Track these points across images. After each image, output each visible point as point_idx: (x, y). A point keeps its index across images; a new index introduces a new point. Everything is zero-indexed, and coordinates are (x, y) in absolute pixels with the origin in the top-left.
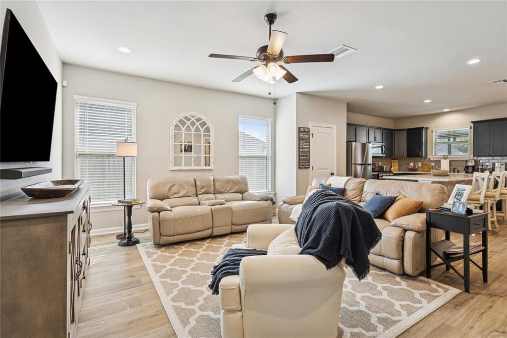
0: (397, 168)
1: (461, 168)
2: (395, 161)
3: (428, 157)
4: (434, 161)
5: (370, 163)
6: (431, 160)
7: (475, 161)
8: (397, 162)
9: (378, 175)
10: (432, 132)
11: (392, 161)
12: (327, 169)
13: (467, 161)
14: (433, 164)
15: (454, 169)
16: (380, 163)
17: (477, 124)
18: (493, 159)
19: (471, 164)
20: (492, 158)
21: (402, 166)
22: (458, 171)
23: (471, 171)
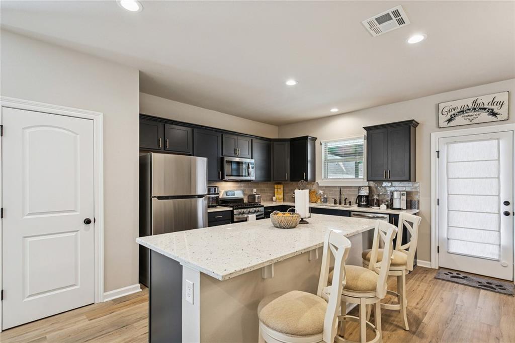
0: (281, 196)
1: (353, 199)
2: (279, 186)
3: (316, 181)
4: (323, 187)
5: (200, 192)
6: (320, 185)
7: (370, 188)
8: (282, 189)
9: (232, 212)
10: (321, 144)
11: (276, 186)
12: (73, 211)
13: (359, 188)
14: (321, 192)
15: (345, 200)
16: (255, 190)
17: (371, 132)
18: (392, 186)
19: (365, 192)
20: (389, 184)
21: (288, 193)
22: (350, 202)
23: (365, 203)
